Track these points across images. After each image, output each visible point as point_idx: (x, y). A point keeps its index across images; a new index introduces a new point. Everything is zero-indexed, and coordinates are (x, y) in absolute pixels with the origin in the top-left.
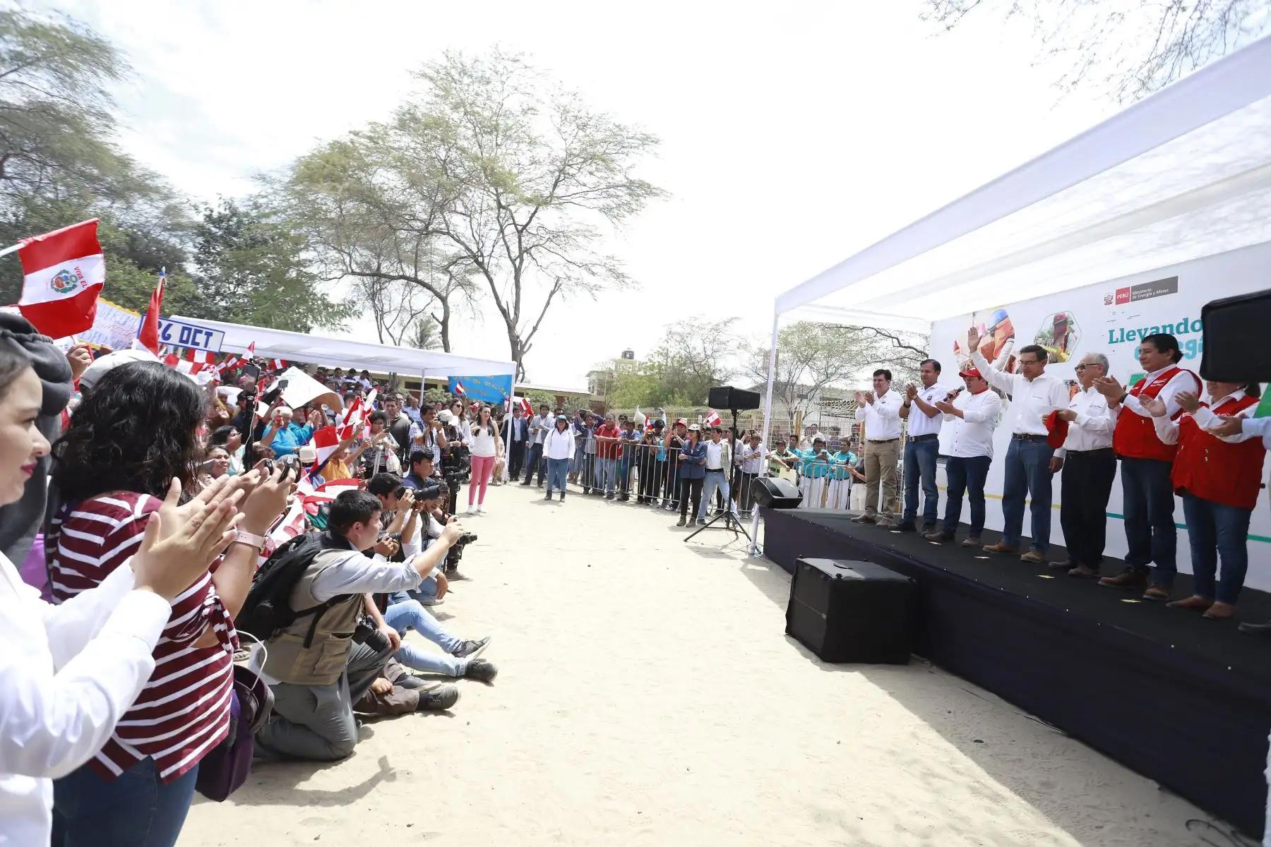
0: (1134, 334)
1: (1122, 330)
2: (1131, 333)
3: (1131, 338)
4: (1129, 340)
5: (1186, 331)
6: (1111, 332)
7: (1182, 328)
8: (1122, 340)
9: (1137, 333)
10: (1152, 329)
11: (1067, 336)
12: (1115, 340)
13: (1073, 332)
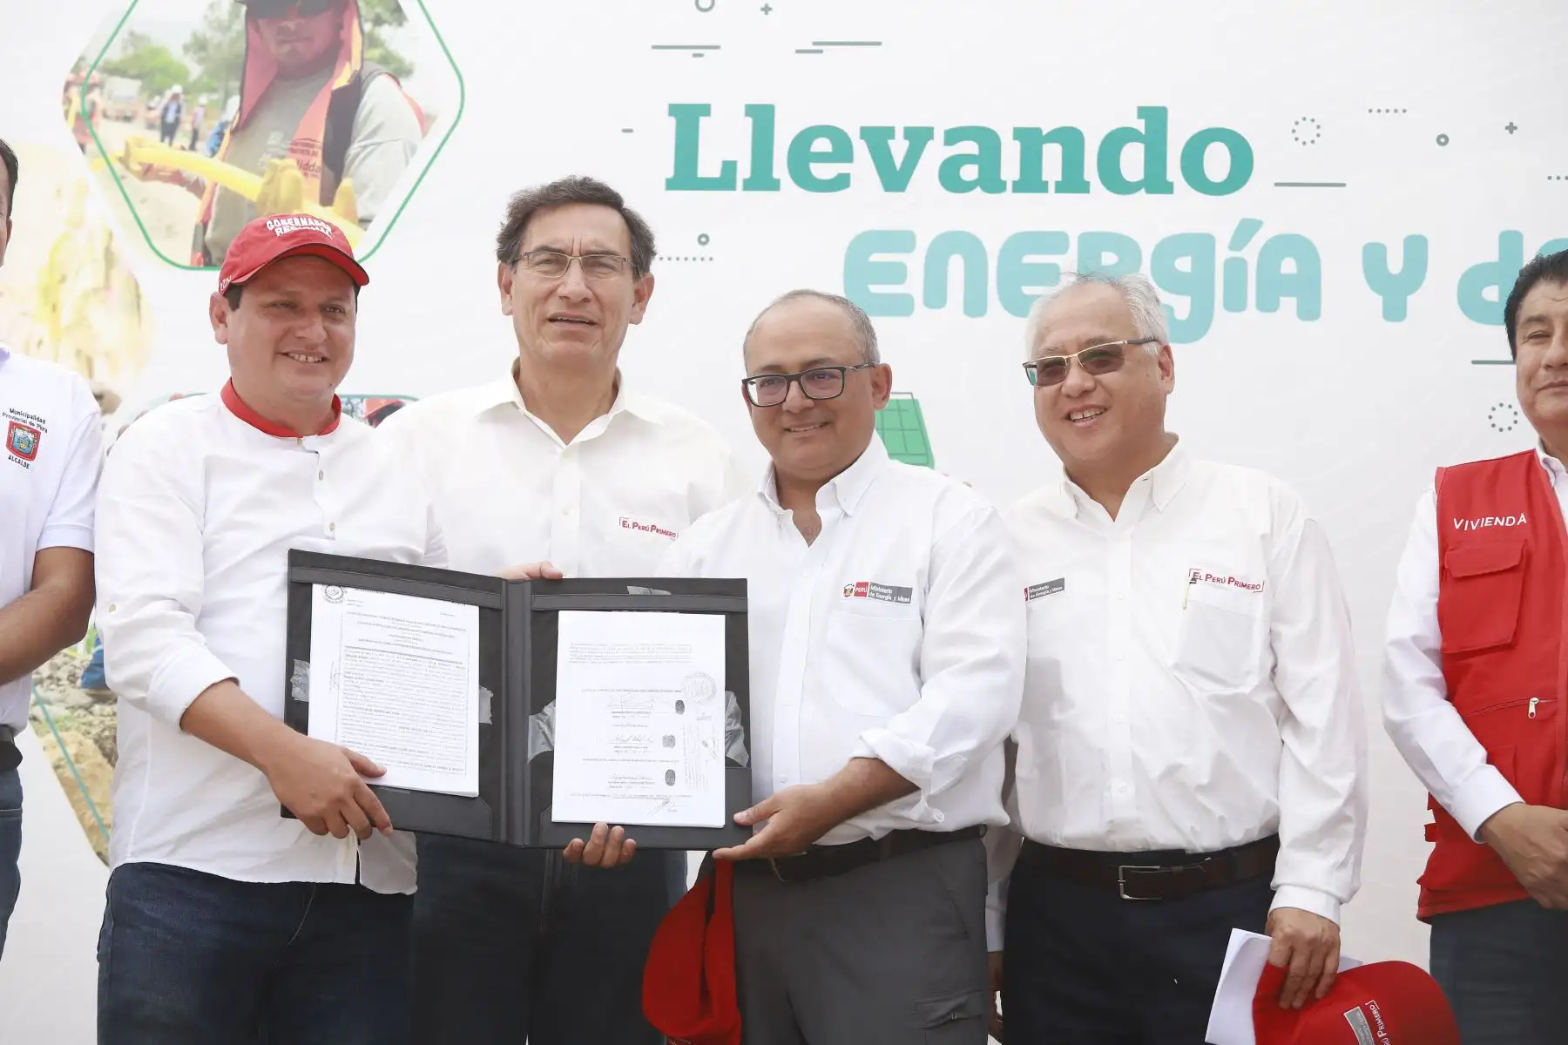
0: (842, 152)
1: (762, 117)
2: (822, 145)
3: (822, 171)
4: (805, 181)
5: (1156, 182)
6: (688, 118)
7: (1132, 161)
8: (762, 180)
9: (860, 149)
10: (952, 136)
11: (355, 91)
12: (708, 167)
13: (399, 72)
